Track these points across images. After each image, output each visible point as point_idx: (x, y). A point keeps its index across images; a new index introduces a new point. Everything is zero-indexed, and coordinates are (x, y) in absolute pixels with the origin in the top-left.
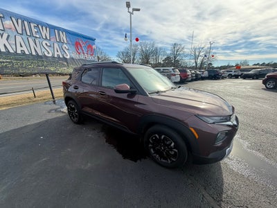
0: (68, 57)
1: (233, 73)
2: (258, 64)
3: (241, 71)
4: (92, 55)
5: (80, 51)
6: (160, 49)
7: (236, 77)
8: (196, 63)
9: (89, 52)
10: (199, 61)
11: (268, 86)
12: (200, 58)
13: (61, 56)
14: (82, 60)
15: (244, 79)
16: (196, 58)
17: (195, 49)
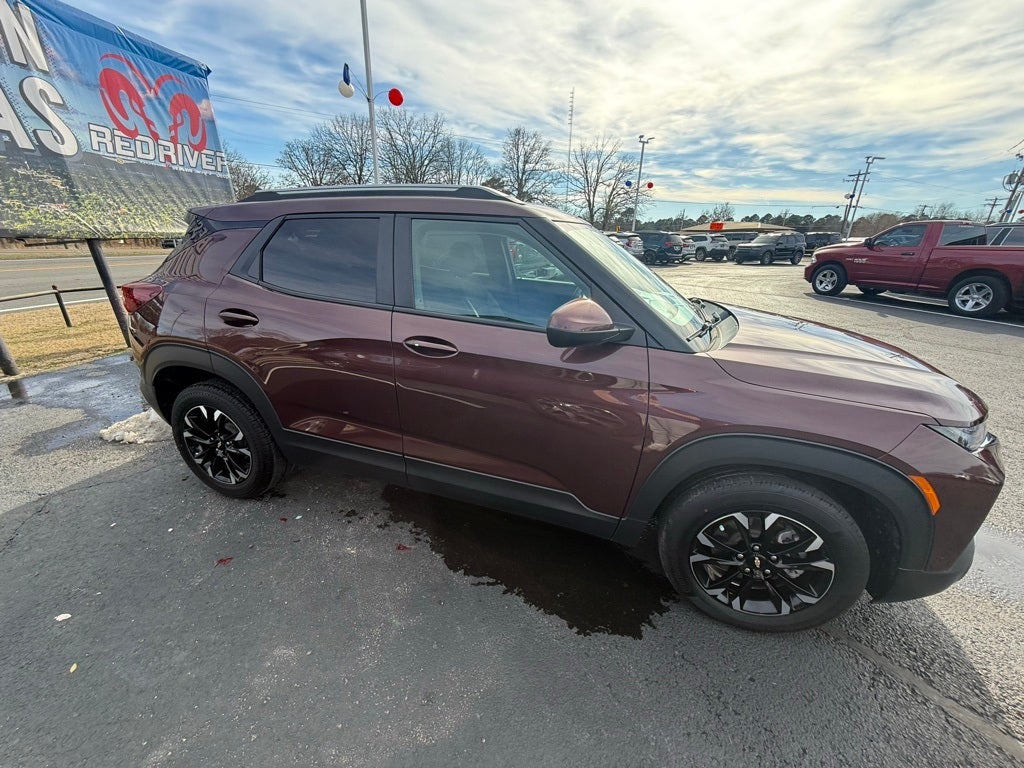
0: (68, 149)
1: (708, 245)
2: (754, 218)
3: (730, 237)
4: (199, 148)
5: (133, 121)
6: (463, 146)
7: (717, 257)
8: (590, 205)
9: (184, 132)
10: (599, 201)
11: (820, 288)
12: (601, 188)
13: (23, 142)
14: (150, 168)
15: (739, 263)
16: (590, 188)
17: (585, 157)
